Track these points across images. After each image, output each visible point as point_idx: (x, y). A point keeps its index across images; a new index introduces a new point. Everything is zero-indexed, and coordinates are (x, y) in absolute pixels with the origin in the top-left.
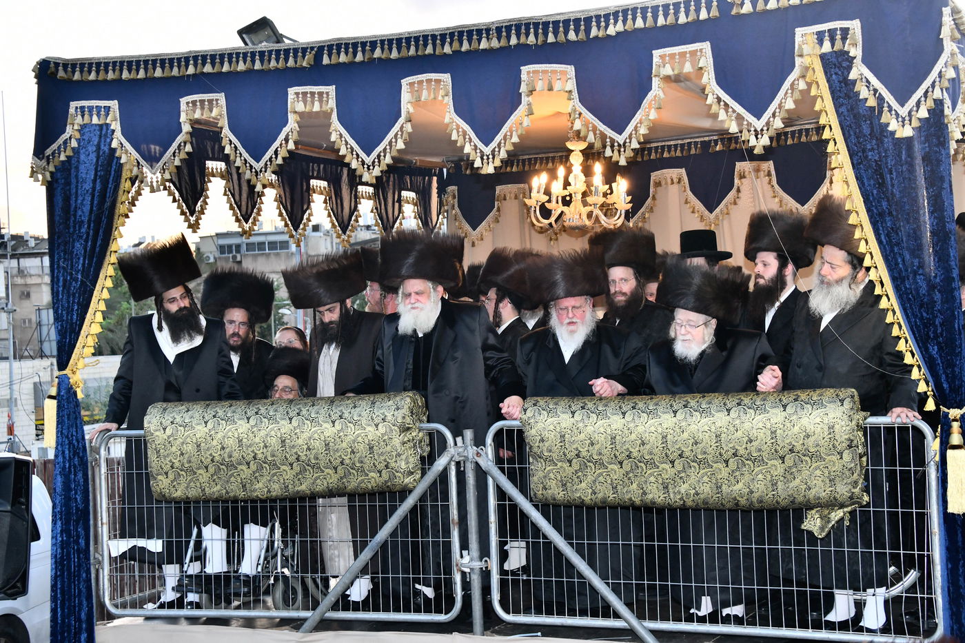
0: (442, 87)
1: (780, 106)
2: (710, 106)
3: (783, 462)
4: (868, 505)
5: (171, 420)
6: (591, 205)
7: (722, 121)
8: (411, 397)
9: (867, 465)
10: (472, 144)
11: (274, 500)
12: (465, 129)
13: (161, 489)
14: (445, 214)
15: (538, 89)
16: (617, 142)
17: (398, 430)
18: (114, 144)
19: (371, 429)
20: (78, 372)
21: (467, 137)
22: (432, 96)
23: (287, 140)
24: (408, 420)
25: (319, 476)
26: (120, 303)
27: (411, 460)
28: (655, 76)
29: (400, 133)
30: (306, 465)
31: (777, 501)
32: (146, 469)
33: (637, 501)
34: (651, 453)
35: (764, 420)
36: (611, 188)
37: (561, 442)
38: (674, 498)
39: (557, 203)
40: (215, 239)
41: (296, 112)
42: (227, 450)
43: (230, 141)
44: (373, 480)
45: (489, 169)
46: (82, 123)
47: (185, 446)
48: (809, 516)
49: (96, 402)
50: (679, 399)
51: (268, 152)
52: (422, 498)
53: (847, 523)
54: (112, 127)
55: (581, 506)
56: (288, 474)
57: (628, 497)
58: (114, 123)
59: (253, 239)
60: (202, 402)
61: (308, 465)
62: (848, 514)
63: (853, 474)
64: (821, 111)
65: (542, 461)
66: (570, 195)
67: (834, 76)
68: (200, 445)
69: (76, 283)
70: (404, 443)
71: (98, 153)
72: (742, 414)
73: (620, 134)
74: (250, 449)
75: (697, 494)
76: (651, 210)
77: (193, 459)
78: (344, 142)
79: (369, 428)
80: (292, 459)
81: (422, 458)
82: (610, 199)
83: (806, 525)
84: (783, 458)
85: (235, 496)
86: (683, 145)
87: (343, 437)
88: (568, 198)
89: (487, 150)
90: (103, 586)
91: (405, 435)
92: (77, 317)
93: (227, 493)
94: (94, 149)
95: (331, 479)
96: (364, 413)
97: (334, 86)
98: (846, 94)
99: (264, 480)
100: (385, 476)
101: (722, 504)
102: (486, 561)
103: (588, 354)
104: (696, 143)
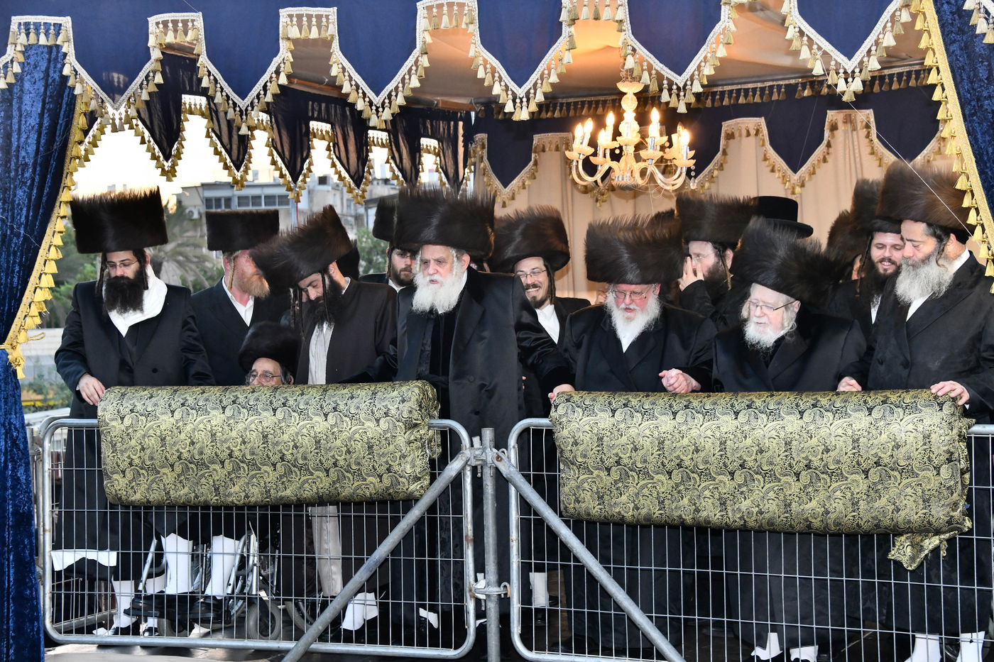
0: (465, 12)
1: (877, 43)
2: (791, 41)
3: (867, 477)
4: (970, 532)
5: (131, 407)
6: (645, 161)
7: (805, 61)
8: (419, 387)
9: (971, 483)
10: (503, 83)
11: (251, 507)
12: (494, 65)
13: (116, 491)
14: (472, 167)
15: (582, 17)
16: (676, 84)
17: (403, 427)
18: (66, 71)
19: (370, 424)
20: (18, 346)
21: (497, 75)
22: (454, 23)
23: (278, 72)
24: (415, 415)
25: (308, 479)
26: (82, 265)
27: (418, 462)
28: (725, 3)
29: (414, 68)
30: (292, 466)
31: (858, 524)
32: (100, 466)
33: (688, 519)
34: (707, 462)
35: (844, 425)
36: (670, 140)
37: (598, 446)
38: (732, 517)
39: (605, 156)
40: (200, 190)
41: (288, 39)
42: (198, 446)
43: (209, 71)
44: (372, 486)
45: (523, 115)
46: (26, 44)
47: (146, 439)
48: (898, 544)
49: (51, 384)
50: (742, 397)
51: (255, 87)
52: (432, 509)
53: (943, 553)
54: (64, 50)
55: (620, 523)
56: (270, 476)
57: (676, 514)
58: (66, 45)
59: (245, 192)
60: (169, 388)
61: (294, 466)
62: (945, 543)
63: (952, 494)
64: (927, 49)
65: (575, 467)
66: (621, 148)
67: (945, 6)
68: (165, 438)
69: (18, 239)
70: (410, 443)
71: (47, 80)
72: (817, 417)
73: (680, 75)
74: (226, 445)
75: (761, 513)
76: (721, 167)
77: (156, 456)
78: (347, 78)
79: (368, 424)
80: (275, 458)
81: (432, 461)
82: (669, 154)
83: (893, 554)
84: (866, 472)
85: (206, 501)
86: (763, 89)
87: (337, 434)
88: (617, 152)
89: (521, 92)
90: (44, 605)
91: (412, 433)
92: (18, 280)
93: (196, 496)
94: (42, 75)
95: (321, 483)
96: (362, 406)
97: (336, 8)
98: (959, 28)
99: (241, 482)
100: (387, 481)
101: (791, 525)
102: (505, 586)
103: (651, 342)
104: (779, 87)
